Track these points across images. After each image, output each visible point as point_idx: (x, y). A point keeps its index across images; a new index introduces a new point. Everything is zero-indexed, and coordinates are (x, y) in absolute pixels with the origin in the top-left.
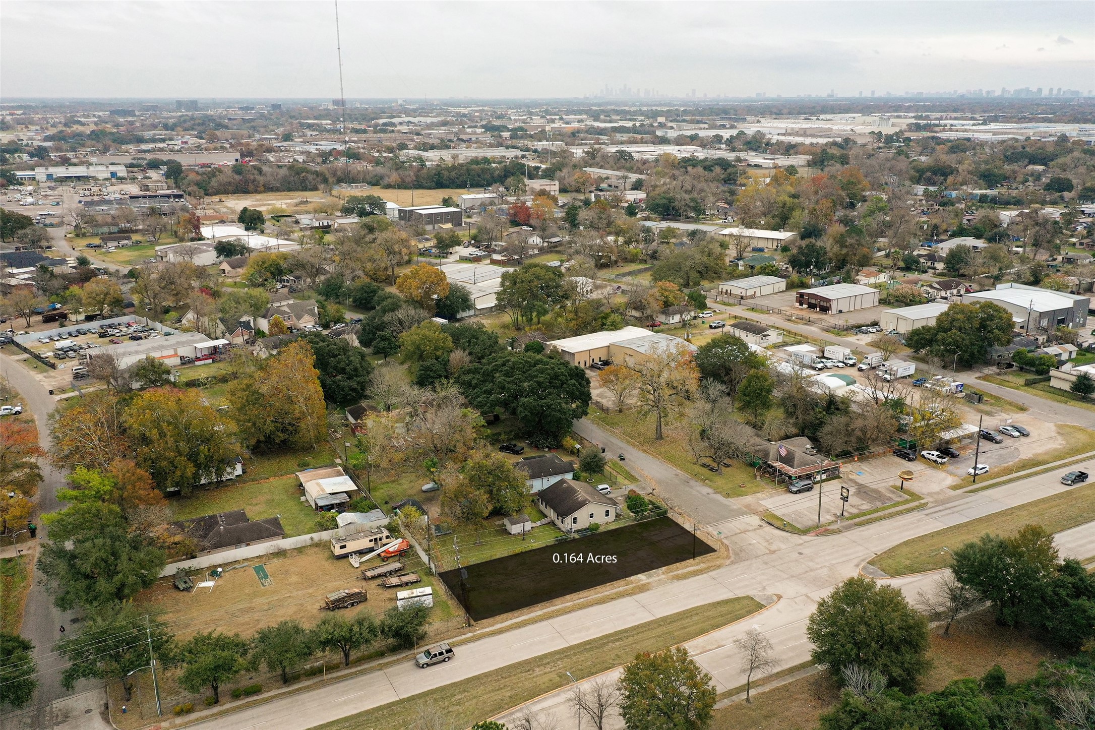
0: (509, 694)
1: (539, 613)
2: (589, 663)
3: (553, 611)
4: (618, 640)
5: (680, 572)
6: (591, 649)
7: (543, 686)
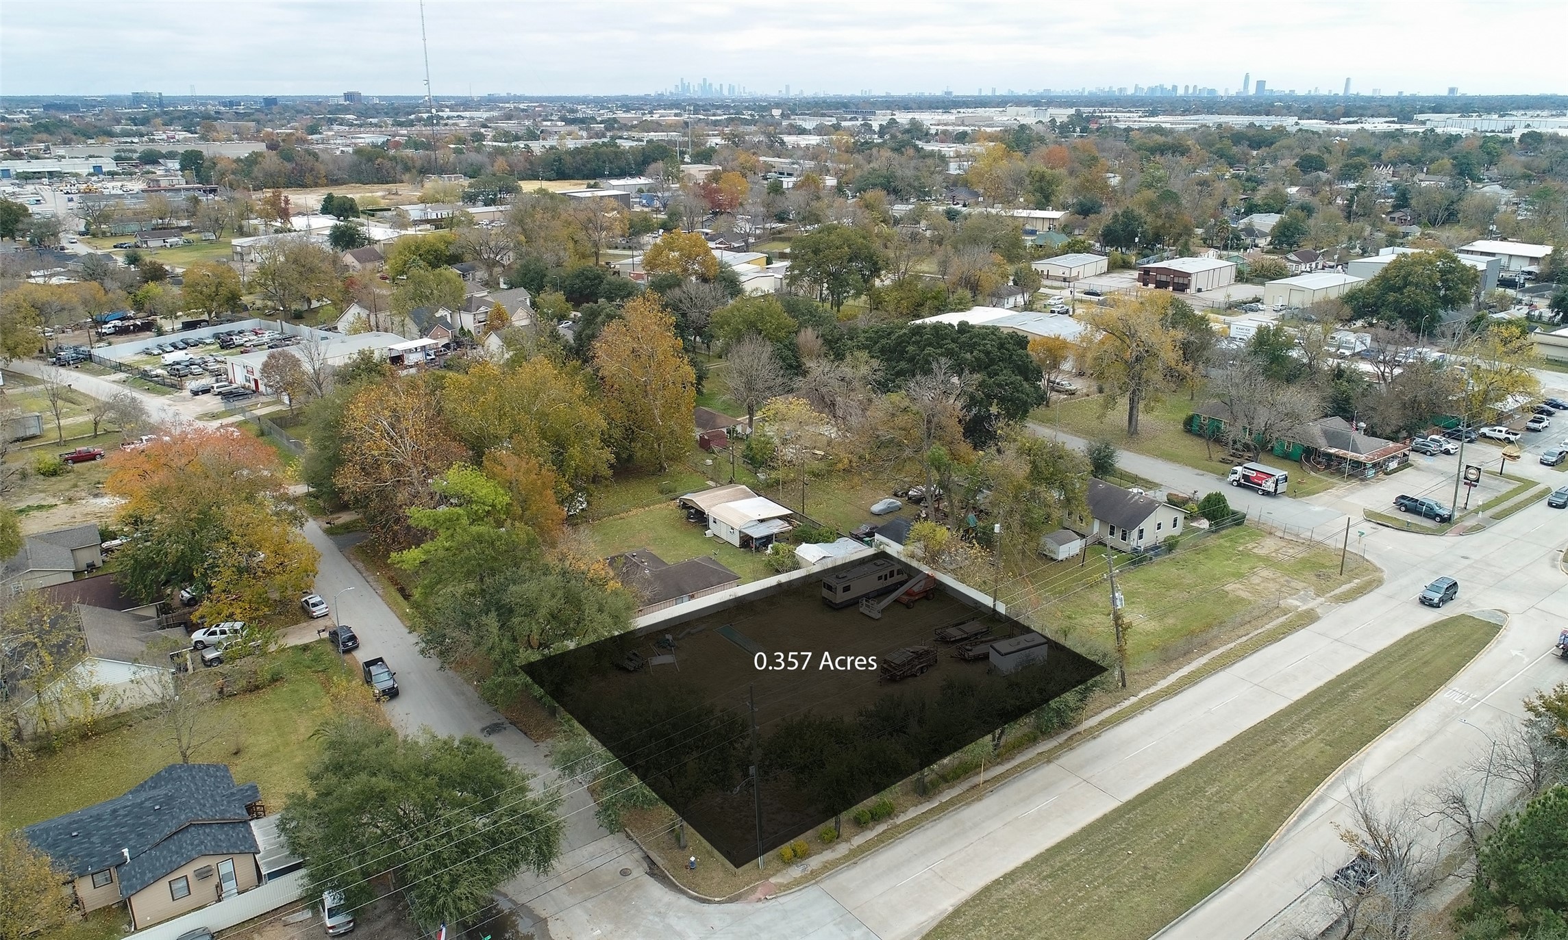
0: (1282, 778)
1: (1203, 660)
2: (1351, 722)
3: (1221, 656)
4: (1354, 687)
5: (1337, 591)
6: (1331, 703)
7: (1321, 761)
